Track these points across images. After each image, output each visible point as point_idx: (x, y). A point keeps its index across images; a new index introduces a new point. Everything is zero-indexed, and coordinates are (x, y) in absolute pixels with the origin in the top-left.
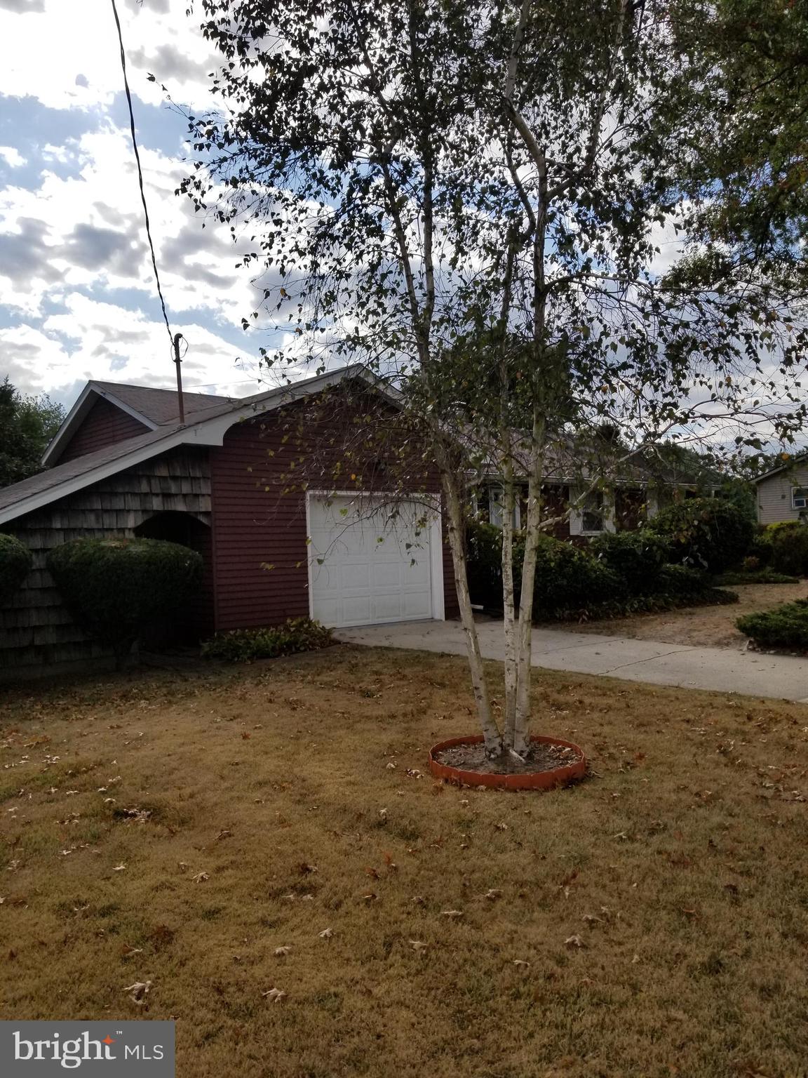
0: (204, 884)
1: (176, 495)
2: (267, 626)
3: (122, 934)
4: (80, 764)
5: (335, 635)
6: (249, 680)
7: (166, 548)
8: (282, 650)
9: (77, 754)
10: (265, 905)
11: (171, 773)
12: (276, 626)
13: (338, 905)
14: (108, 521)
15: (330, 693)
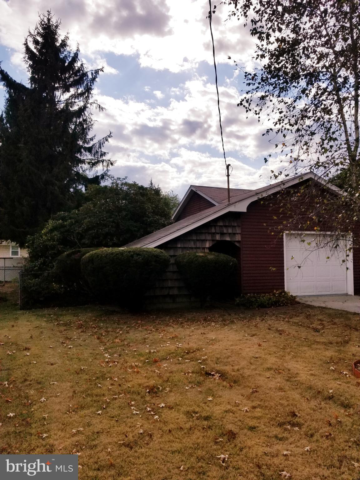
0: (247, 414)
1: (226, 233)
2: (265, 293)
3: (214, 430)
4: (190, 349)
5: (297, 299)
6: (258, 318)
7: (223, 257)
8: (272, 305)
9: (188, 344)
10: (277, 429)
11: (228, 358)
12: (269, 293)
13: (312, 436)
14: (199, 245)
15: (297, 328)
